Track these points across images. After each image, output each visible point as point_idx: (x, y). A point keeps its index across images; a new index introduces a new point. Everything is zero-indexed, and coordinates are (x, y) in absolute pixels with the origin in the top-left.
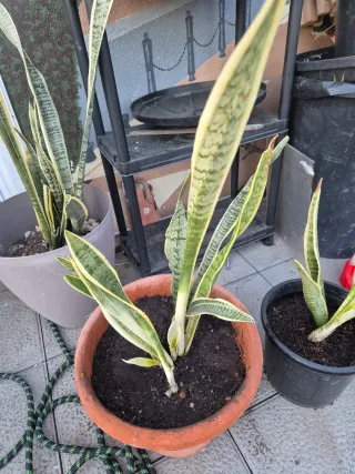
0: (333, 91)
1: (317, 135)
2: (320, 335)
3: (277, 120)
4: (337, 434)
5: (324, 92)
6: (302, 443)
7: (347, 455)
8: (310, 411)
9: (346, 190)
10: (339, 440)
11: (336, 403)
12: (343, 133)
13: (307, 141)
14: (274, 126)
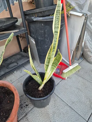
0: (35, 20)
1: (35, 32)
2: (41, 88)
3: (23, 29)
4: (50, 113)
5: (32, 20)
6: (41, 120)
7: (52, 119)
8: (43, 109)
9: (46, 46)
10: (50, 115)
11: (49, 104)
12: (41, 31)
13: (33, 34)
14: (23, 30)
